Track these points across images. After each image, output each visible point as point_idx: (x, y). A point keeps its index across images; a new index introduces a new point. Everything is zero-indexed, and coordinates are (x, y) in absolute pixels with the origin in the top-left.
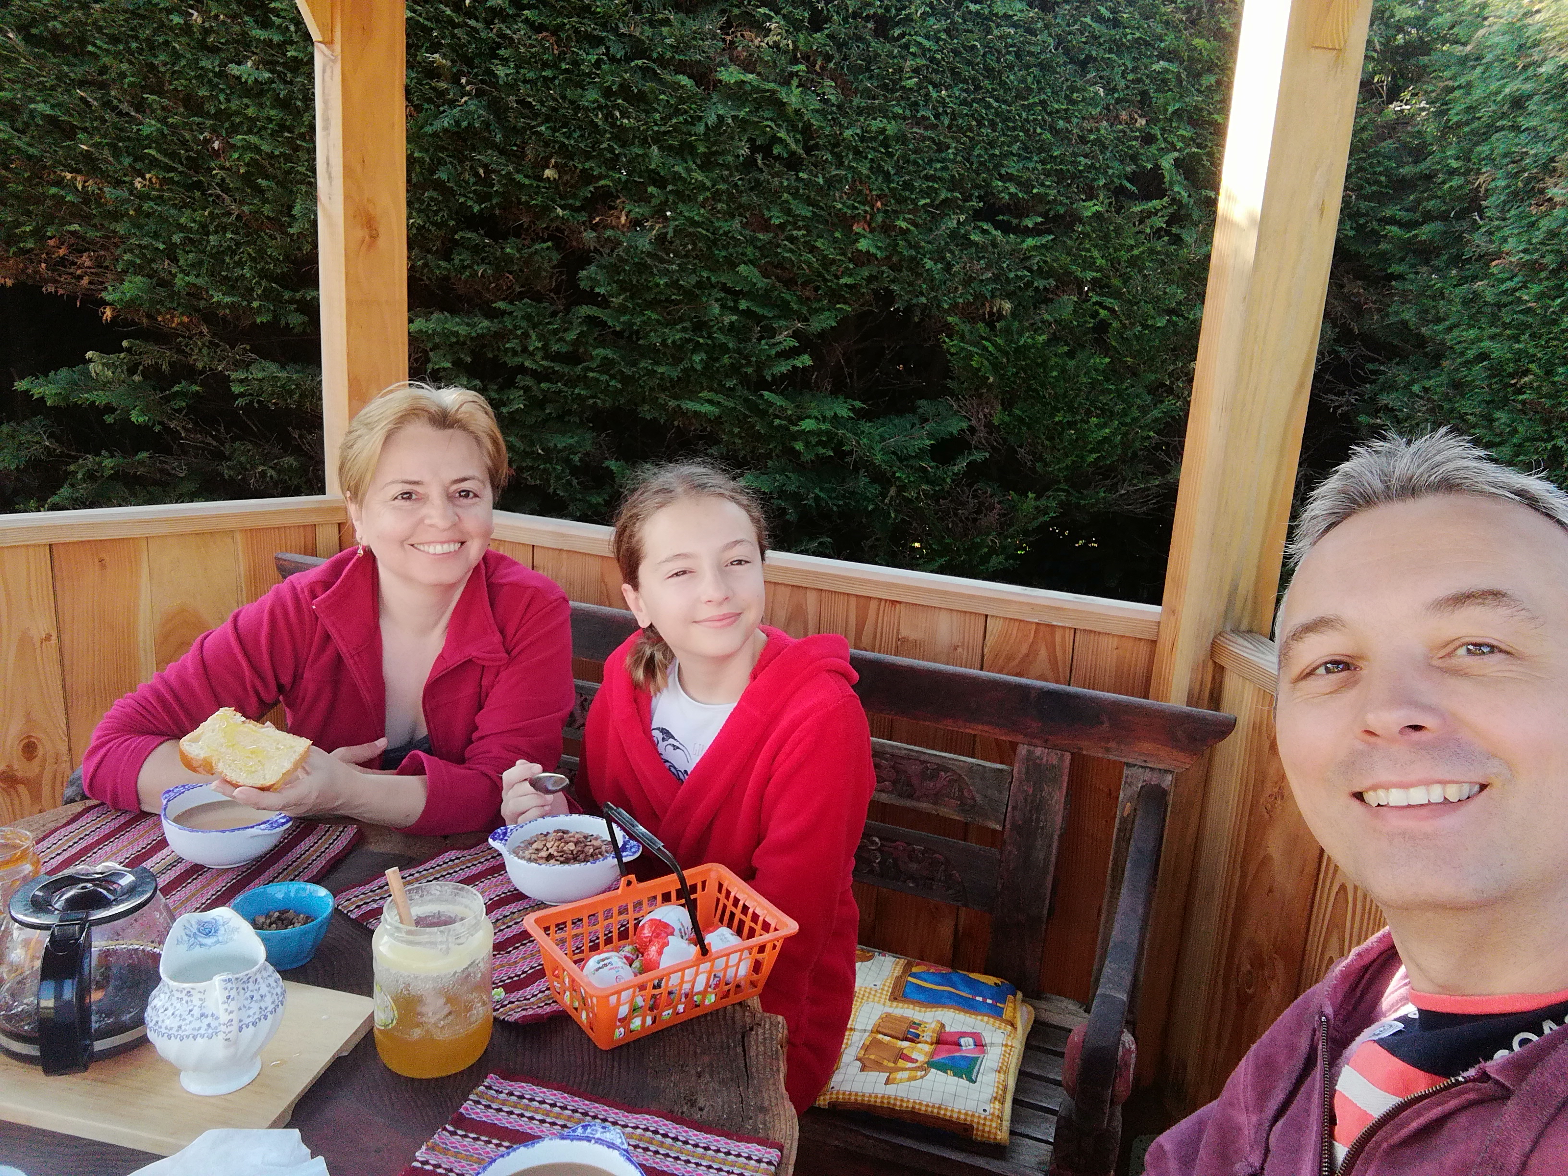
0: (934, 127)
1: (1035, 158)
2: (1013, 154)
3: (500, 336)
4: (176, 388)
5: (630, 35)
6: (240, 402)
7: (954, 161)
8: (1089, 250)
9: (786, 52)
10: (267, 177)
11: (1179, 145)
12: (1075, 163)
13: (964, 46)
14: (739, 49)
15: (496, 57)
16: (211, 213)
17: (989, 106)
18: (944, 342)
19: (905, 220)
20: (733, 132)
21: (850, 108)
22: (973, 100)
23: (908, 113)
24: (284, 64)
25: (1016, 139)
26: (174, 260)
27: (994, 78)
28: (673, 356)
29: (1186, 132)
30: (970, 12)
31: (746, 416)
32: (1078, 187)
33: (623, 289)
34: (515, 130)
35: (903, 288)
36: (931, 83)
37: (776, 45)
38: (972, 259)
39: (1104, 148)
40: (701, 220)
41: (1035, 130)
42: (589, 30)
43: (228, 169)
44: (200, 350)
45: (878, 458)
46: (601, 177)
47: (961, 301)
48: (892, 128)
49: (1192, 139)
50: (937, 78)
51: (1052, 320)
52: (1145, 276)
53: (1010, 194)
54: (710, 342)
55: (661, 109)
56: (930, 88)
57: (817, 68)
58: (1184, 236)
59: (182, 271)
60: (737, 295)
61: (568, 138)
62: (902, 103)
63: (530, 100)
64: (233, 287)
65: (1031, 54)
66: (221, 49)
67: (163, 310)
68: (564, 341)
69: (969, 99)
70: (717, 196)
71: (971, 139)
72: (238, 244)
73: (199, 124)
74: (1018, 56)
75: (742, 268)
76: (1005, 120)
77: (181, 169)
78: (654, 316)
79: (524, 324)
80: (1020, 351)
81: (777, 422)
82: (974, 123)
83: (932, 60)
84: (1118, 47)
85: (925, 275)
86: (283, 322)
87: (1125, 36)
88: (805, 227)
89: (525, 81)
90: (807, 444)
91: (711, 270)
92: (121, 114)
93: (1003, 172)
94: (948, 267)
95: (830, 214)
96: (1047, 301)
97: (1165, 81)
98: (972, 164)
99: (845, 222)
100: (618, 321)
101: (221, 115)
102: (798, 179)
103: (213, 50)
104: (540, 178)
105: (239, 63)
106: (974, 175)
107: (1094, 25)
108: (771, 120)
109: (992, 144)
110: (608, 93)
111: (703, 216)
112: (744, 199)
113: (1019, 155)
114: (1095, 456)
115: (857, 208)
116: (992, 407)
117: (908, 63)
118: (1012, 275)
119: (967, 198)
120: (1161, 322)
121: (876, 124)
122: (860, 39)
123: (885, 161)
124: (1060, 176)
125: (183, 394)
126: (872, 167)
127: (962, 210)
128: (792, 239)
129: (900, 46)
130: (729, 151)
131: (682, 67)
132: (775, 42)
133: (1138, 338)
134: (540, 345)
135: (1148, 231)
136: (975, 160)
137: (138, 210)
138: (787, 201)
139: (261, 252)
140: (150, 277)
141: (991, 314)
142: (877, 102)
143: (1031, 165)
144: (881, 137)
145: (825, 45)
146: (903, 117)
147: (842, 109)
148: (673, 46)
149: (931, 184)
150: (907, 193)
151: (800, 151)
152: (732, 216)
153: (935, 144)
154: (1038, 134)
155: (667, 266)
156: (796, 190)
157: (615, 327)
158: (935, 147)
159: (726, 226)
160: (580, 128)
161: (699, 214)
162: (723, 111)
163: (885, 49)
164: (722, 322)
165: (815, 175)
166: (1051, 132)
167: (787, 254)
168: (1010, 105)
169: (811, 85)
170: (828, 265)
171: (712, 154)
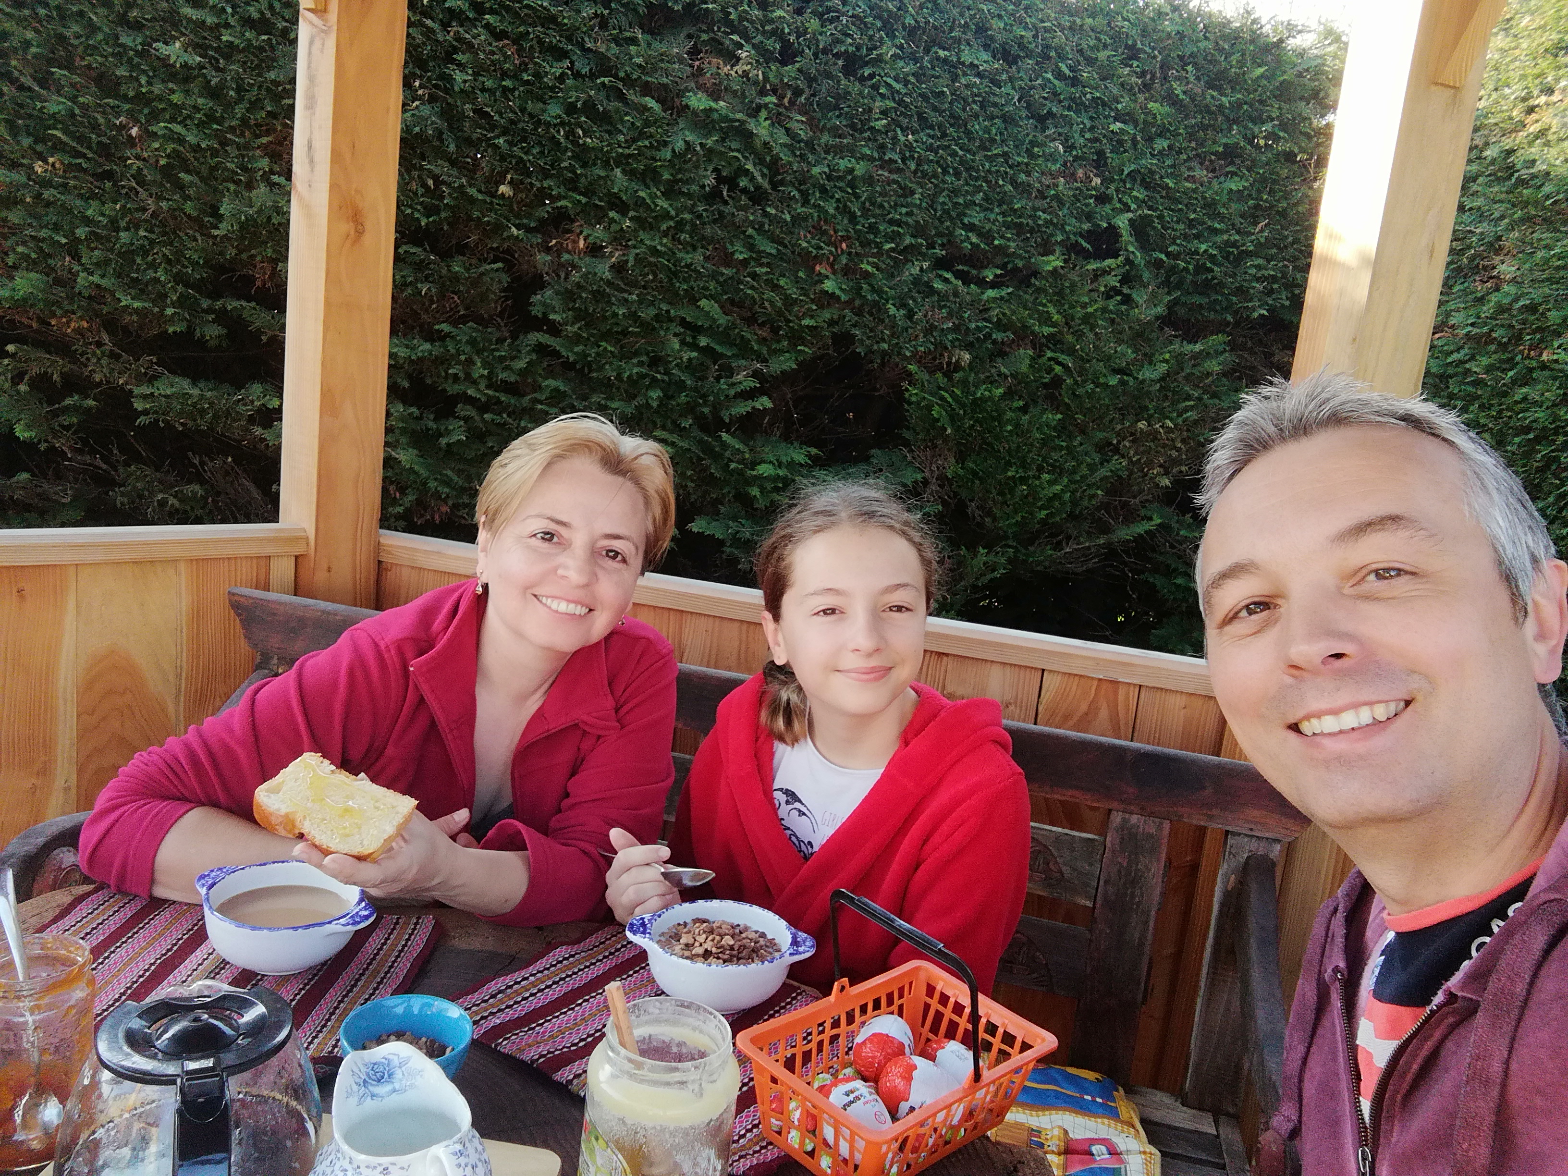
0: (899, 171)
1: (997, 210)
2: (975, 204)
3: (443, 361)
4: (68, 401)
5: (596, 51)
6: (142, 420)
7: (919, 207)
8: (1044, 305)
9: (756, 83)
10: (188, 172)
11: (1133, 206)
12: (1034, 217)
13: (932, 92)
14: (708, 75)
15: (453, 61)
16: (123, 207)
17: (954, 154)
18: (907, 390)
19: (868, 263)
20: (698, 161)
21: (819, 145)
22: (938, 147)
23: (876, 155)
24: (217, 50)
25: (979, 189)
26: (76, 256)
27: (959, 127)
28: (626, 392)
29: (1139, 193)
30: (938, 58)
31: (700, 459)
32: (1036, 242)
33: (577, 319)
34: (469, 142)
35: (864, 333)
36: (899, 126)
37: (746, 74)
38: (933, 307)
39: (1061, 203)
40: (663, 249)
41: (996, 182)
42: (554, 41)
43: (144, 160)
44: (99, 359)
46: (560, 197)
47: (922, 349)
48: (860, 169)
49: (1144, 201)
50: (905, 121)
51: (1008, 373)
52: (1096, 334)
53: (971, 244)
54: (666, 378)
55: (625, 131)
56: (899, 132)
57: (786, 101)
58: (1134, 296)
59: (86, 270)
60: (696, 330)
61: (526, 153)
62: (870, 144)
63: (489, 110)
64: (142, 291)
65: (995, 105)
66: (144, 25)
67: (59, 312)
68: (511, 369)
69: (935, 145)
70: (680, 225)
71: (936, 186)
72: (152, 243)
73: (112, 108)
74: (982, 107)
75: (703, 303)
76: (969, 169)
77: (90, 155)
78: (609, 348)
79: (468, 349)
80: (977, 404)
81: (733, 466)
82: (940, 170)
83: (901, 102)
84: (1077, 105)
85: (887, 321)
86: (198, 334)
87: (1085, 95)
88: (768, 265)
89: (483, 90)
90: (762, 490)
91: (670, 303)
92: (22, 88)
93: (966, 221)
94: (910, 315)
95: (793, 253)
96: (1003, 354)
97: (1121, 143)
98: (935, 211)
99: (808, 260)
100: (572, 351)
101: (142, 99)
102: (765, 214)
103: (136, 26)
104: (493, 195)
105: (166, 43)
106: (937, 223)
107: (1056, 82)
108: (738, 151)
109: (955, 192)
110: (571, 109)
111: (665, 245)
112: (708, 231)
113: (980, 206)
114: (1046, 512)
115: (821, 248)
116: (945, 459)
117: (877, 104)
118: (973, 326)
119: (931, 246)
120: (1113, 381)
121: (844, 164)
122: (829, 75)
123: (851, 202)
124: (1019, 228)
125: (76, 409)
126: (837, 207)
127: (924, 257)
128: (754, 276)
129: (871, 86)
130: (694, 180)
131: (647, 89)
132: (744, 71)
133: (1089, 395)
134: (486, 372)
135: (1102, 289)
136: (939, 207)
137: (38, 197)
138: (751, 237)
139: (179, 254)
140: (48, 275)
141: (949, 364)
142: (845, 141)
144: (849, 177)
145: (795, 79)
146: (871, 159)
147: (810, 145)
148: (640, 66)
149: (896, 228)
150: (872, 236)
151: (766, 184)
152: (694, 248)
153: (901, 188)
154: (1000, 186)
155: (626, 295)
156: (762, 225)
157: (568, 358)
158: (901, 191)
159: (688, 258)
160: (540, 143)
161: (662, 244)
162: (690, 138)
163: (855, 88)
164: (681, 359)
165: (782, 212)
166: (1012, 185)
167: (749, 292)
168: (974, 155)
169: (778, 119)
170: (791, 305)
171: (677, 181)
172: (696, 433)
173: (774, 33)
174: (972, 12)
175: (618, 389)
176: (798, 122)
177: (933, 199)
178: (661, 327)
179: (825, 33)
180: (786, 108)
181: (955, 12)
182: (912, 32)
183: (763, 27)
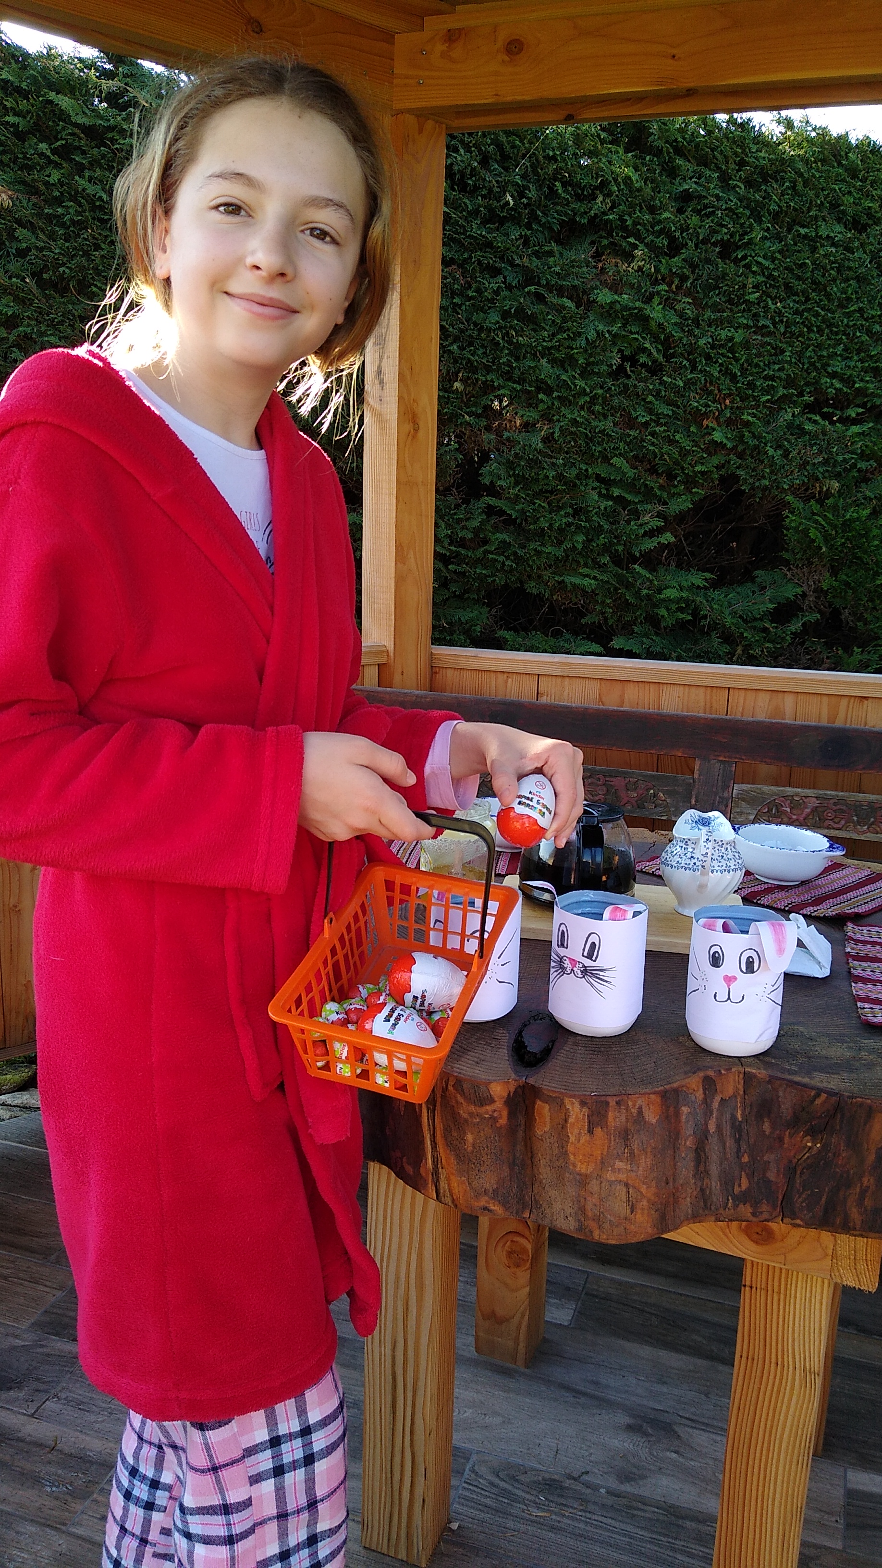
0: (770, 334)
1: (855, 358)
2: (837, 355)
5: (523, 266)
7: (790, 362)
9: (649, 275)
13: (795, 264)
14: (610, 274)
17: (817, 315)
18: (787, 517)
19: (749, 414)
20: (605, 345)
21: (703, 320)
22: (804, 310)
23: (751, 323)
25: (839, 342)
27: (820, 291)
28: (556, 538)
30: (799, 235)
31: (616, 589)
33: (517, 483)
35: (747, 473)
36: (770, 297)
37: (640, 269)
38: (805, 445)
40: (581, 420)
41: (854, 335)
42: (491, 262)
45: (729, 621)
46: (499, 387)
47: (798, 482)
48: (739, 337)
50: (774, 292)
51: (873, 496)
53: (835, 389)
54: (587, 525)
55: (547, 328)
56: (770, 302)
57: (674, 287)
60: (610, 483)
61: (473, 355)
62: (745, 314)
65: (850, 269)
68: (467, 529)
69: (801, 309)
70: (594, 398)
71: (803, 343)
74: (839, 271)
76: (830, 326)
78: (542, 505)
80: (847, 525)
81: (645, 592)
82: (805, 329)
83: (770, 277)
85: (766, 461)
88: (665, 424)
90: (668, 609)
91: (586, 464)
93: (829, 370)
94: (786, 454)
95: (685, 412)
96: (866, 480)
98: (803, 364)
99: (698, 417)
100: (514, 509)
102: (662, 383)
104: (449, 390)
106: (805, 375)
108: (638, 333)
109: (819, 346)
110: (505, 315)
111: (583, 417)
112: (616, 401)
113: (841, 355)
115: (707, 406)
116: (821, 574)
117: (750, 280)
118: (840, 458)
119: (801, 394)
121: (724, 334)
122: (708, 261)
123: (732, 364)
126: (721, 371)
127: (795, 404)
128: (653, 434)
129: (744, 266)
130: (603, 361)
131: (563, 291)
132: (639, 267)
134: (449, 532)
136: (806, 361)
138: (650, 402)
141: (820, 492)
142: (725, 314)
143: (852, 364)
144: (730, 345)
145: (681, 268)
146: (747, 327)
147: (696, 322)
148: (558, 274)
149: (770, 383)
150: (750, 392)
151: (661, 359)
152: (605, 417)
153: (773, 348)
154: (857, 337)
155: (555, 461)
156: (658, 392)
157: (511, 516)
158: (773, 351)
159: (601, 425)
160: (483, 346)
161: (580, 416)
162: (600, 327)
163: (731, 268)
164: (599, 507)
165: (675, 379)
166: (868, 335)
167: (651, 448)
168: (833, 313)
169: (668, 303)
170: (685, 455)
171: (588, 364)
172: (612, 567)
173: (661, 232)
174: (826, 193)
175: (549, 537)
176: (685, 303)
177: (800, 355)
178: (581, 483)
179: (704, 226)
180: (673, 292)
181: (812, 193)
182: (776, 217)
183: (653, 228)
